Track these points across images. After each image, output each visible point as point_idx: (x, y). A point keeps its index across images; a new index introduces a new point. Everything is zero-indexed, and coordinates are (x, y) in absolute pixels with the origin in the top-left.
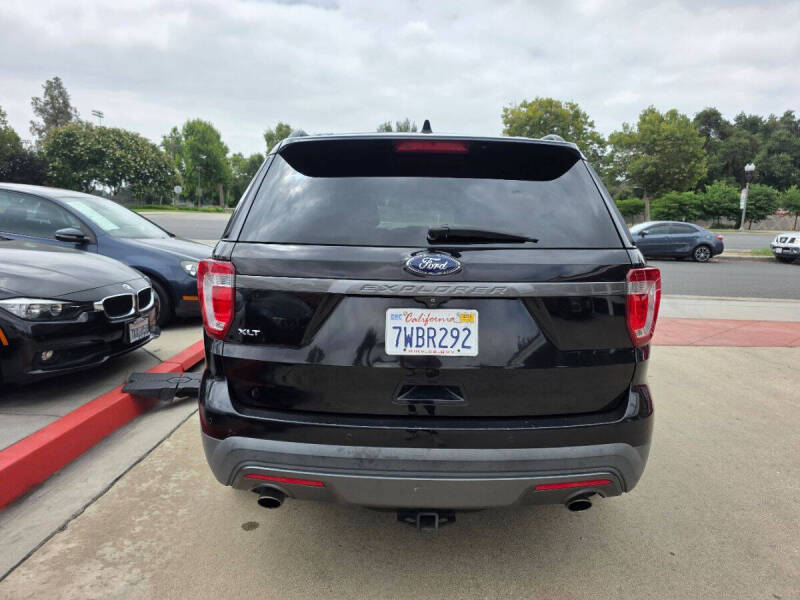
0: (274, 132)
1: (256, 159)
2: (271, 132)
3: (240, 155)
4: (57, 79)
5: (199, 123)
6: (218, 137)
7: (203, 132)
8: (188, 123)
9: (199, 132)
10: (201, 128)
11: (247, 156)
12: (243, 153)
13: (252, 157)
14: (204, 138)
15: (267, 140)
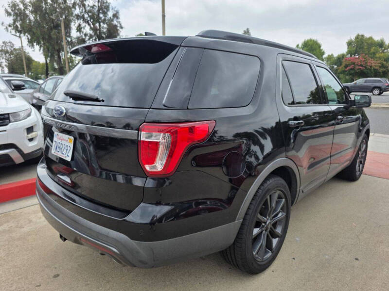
0: (353, 40)
1: (341, 56)
2: (351, 40)
3: (332, 55)
4: (248, 29)
5: (311, 40)
6: (320, 47)
7: (312, 45)
8: (305, 42)
9: (309, 45)
10: (310, 43)
11: (336, 55)
12: (334, 54)
13: (339, 55)
14: (312, 47)
15: (348, 45)
